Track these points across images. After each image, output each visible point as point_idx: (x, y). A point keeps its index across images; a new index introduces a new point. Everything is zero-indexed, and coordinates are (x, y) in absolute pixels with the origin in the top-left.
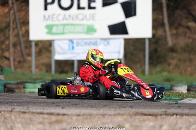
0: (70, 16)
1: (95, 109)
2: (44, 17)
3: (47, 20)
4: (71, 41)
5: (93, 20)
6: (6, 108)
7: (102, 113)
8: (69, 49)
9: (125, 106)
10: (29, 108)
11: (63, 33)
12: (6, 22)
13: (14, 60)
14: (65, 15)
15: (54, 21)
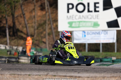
0: (83, 16)
1: (98, 73)
2: (67, 17)
3: (69, 19)
4: (84, 32)
5: (97, 18)
6: (43, 73)
7: (102, 76)
8: (83, 37)
9: (117, 71)
10: (58, 73)
11: (79, 27)
12: (44, 20)
13: (49, 44)
14: (80, 16)
15: (73, 19)
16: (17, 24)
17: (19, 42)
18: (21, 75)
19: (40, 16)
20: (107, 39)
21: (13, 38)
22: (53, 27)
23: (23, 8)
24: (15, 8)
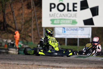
2: (50, 15)
3: (51, 17)
4: (64, 28)
5: (75, 17)
8: (63, 32)
10: (42, 63)
11: (60, 24)
12: (30, 17)
13: (34, 38)
14: (61, 14)
15: (55, 17)
16: (7, 20)
17: (8, 35)
18: (10, 64)
19: (26, 14)
20: (84, 35)
21: (4, 32)
22: (37, 23)
23: (12, 6)
24: (5, 6)
